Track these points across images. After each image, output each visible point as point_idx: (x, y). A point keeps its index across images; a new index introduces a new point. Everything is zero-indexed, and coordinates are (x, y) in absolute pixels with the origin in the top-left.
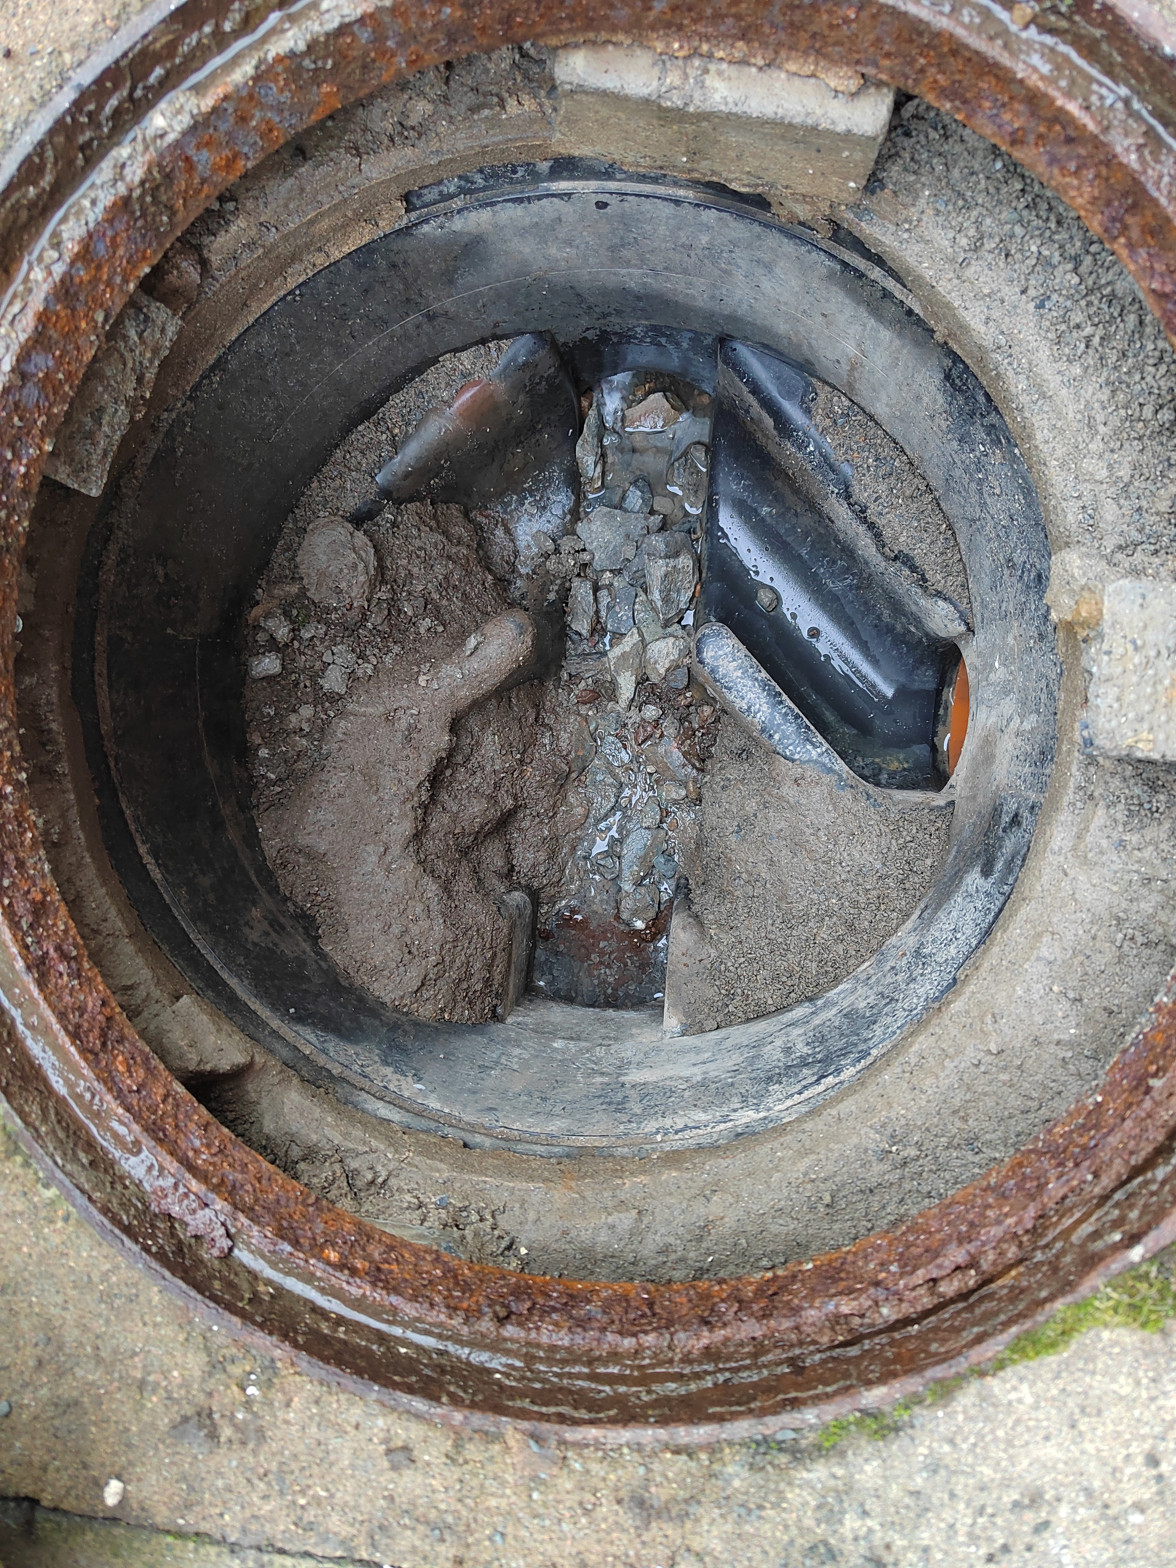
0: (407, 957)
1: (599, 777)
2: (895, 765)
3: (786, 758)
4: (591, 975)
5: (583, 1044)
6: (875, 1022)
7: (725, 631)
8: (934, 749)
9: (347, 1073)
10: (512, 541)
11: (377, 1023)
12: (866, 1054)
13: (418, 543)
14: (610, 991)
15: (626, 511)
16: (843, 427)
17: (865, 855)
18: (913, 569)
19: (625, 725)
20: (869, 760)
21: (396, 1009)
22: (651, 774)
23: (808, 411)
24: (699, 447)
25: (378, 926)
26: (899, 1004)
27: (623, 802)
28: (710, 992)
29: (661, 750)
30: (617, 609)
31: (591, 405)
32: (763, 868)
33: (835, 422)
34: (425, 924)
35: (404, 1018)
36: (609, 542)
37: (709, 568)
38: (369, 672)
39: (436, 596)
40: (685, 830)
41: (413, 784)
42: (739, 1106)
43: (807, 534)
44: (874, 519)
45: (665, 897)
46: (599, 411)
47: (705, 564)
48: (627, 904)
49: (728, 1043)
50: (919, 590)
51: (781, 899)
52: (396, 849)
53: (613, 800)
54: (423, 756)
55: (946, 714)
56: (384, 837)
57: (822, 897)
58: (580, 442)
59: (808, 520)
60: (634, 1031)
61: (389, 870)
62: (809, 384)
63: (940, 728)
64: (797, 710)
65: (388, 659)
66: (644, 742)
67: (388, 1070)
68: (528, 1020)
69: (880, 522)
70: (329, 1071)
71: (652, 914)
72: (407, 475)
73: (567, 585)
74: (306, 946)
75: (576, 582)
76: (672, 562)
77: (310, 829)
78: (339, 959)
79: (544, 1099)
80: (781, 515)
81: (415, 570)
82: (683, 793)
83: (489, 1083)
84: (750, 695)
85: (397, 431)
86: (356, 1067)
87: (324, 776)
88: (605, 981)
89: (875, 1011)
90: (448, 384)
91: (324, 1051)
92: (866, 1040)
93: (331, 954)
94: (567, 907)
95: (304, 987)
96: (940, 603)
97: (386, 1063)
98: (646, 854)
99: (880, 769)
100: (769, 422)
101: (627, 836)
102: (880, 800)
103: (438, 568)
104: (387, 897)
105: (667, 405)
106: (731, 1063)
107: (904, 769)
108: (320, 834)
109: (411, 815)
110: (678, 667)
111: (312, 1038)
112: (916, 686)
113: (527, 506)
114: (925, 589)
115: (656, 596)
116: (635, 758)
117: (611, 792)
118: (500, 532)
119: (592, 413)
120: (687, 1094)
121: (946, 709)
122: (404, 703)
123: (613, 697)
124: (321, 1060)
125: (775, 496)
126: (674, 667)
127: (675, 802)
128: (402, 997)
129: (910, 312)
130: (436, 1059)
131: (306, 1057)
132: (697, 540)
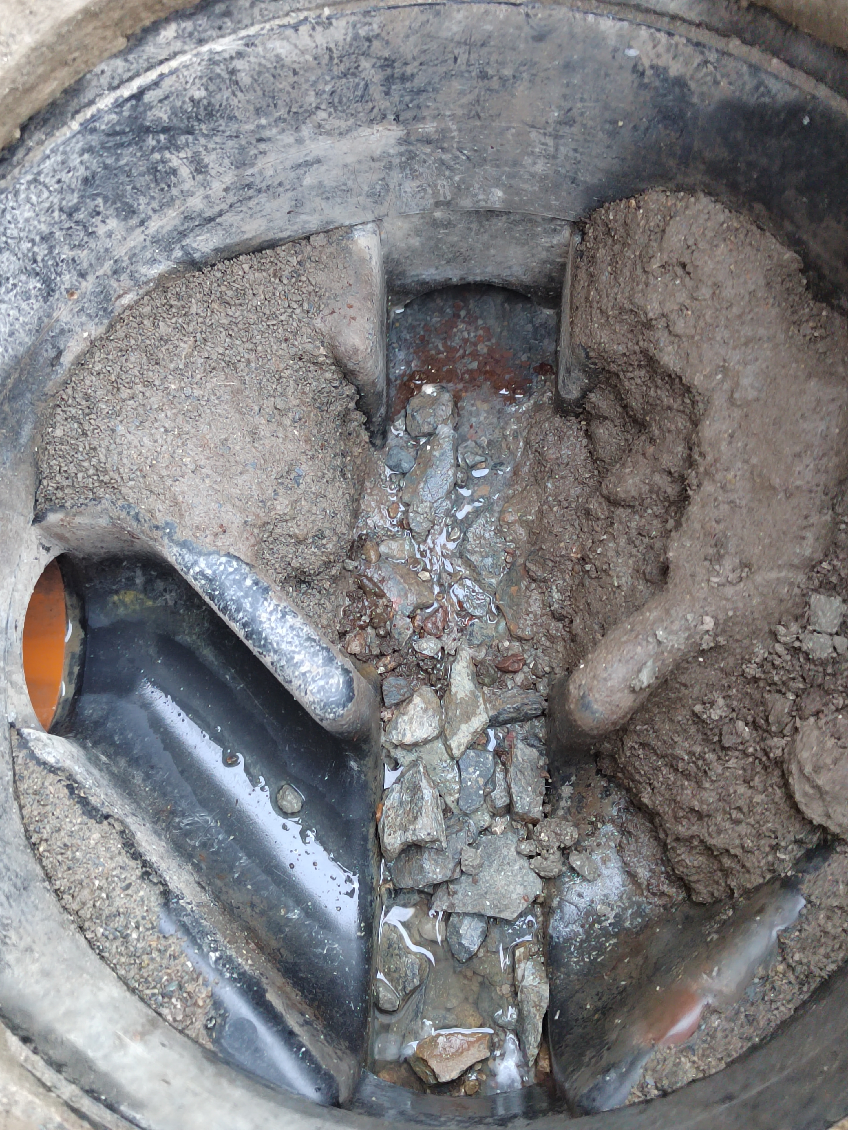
0: (686, 259)
1: (489, 561)
2: (129, 597)
3: (238, 559)
4: (487, 329)
5: (467, 203)
6: (86, 181)
7: (316, 712)
8: (84, 623)
9: (719, 42)
10: (625, 864)
11: (707, 154)
12: (87, 128)
13: (743, 829)
14: (463, 313)
15: (480, 916)
16: (170, 981)
17: (136, 442)
18: (84, 802)
19: (461, 630)
20: (160, 602)
21: (691, 191)
22: (425, 569)
23: (217, 1004)
24: (387, 1007)
25: (728, 293)
26: (55, 199)
27: (457, 533)
28: (320, 278)
29: (412, 599)
30: (481, 781)
31: (536, 1061)
32: (265, 431)
33: (180, 987)
34: (671, 306)
35: (680, 179)
36: (498, 872)
37: (365, 839)
38: (782, 630)
39: (710, 756)
40: (379, 503)
41: (708, 487)
42: (238, 64)
43: (238, 882)
44: (133, 863)
45: (400, 423)
46: (525, 1056)
47: (371, 845)
48: (446, 410)
49: (285, 202)
50: (79, 778)
51: (239, 391)
52: (719, 400)
53: (470, 535)
54: (697, 526)
55: (71, 667)
56: (737, 413)
57: (188, 391)
58: (545, 1004)
59: (236, 897)
60: (416, 242)
61: (724, 370)
62: (216, 1042)
63: (77, 649)
64: (226, 618)
65: (760, 652)
66: (437, 611)
67: (675, 69)
68: (545, 241)
69: (124, 859)
70: (744, 42)
71: (415, 402)
72: (761, 911)
73: (548, 808)
74: (815, 247)
75: (537, 811)
76: (410, 837)
77: (832, 407)
78: (773, 244)
79: (484, 76)
80: (273, 907)
81: (742, 789)
82: (383, 549)
83: (555, 91)
84: (282, 631)
85: (781, 968)
86: (712, 57)
87: (823, 478)
88: (469, 323)
89: (91, 204)
90: (713, 1037)
91: (755, 69)
92: (90, 150)
93: (783, 249)
94: (520, 403)
95: (802, 174)
96: (51, 760)
97: (680, 82)
98: (424, 472)
99: (145, 590)
100: (271, 997)
101: (449, 492)
102: (123, 515)
103: (711, 797)
104: (721, 334)
105: (433, 1064)
106: (271, 157)
107: (117, 592)
108: (819, 401)
109: (706, 448)
110: (397, 705)
111: (774, 85)
112: (104, 698)
113: (611, 915)
114: (70, 777)
115: (428, 793)
116: (445, 590)
117: (472, 544)
118: (643, 874)
119: (533, 1051)
120: (311, 99)
121: (71, 673)
122: (729, 591)
123: (477, 664)
124: (755, 55)
125: (281, 931)
126: (400, 704)
127: (393, 537)
128: (687, 207)
129: (26, 1040)
130: (627, 116)
131: (776, 53)
132: (385, 881)
